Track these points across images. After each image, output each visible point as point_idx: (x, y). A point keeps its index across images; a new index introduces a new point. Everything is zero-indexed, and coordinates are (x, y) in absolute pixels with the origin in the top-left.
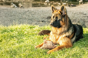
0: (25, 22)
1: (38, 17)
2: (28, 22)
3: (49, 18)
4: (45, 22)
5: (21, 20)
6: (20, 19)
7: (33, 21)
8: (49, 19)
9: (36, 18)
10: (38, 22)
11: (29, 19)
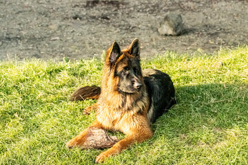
0: (31, 22)
1: (62, 4)
2: (38, 22)
3: (90, 5)
4: (80, 18)
5: (20, 18)
6: (18, 13)
7: (50, 17)
8: (92, 7)
9: (58, 9)
10: (64, 19)
11: (40, 13)
